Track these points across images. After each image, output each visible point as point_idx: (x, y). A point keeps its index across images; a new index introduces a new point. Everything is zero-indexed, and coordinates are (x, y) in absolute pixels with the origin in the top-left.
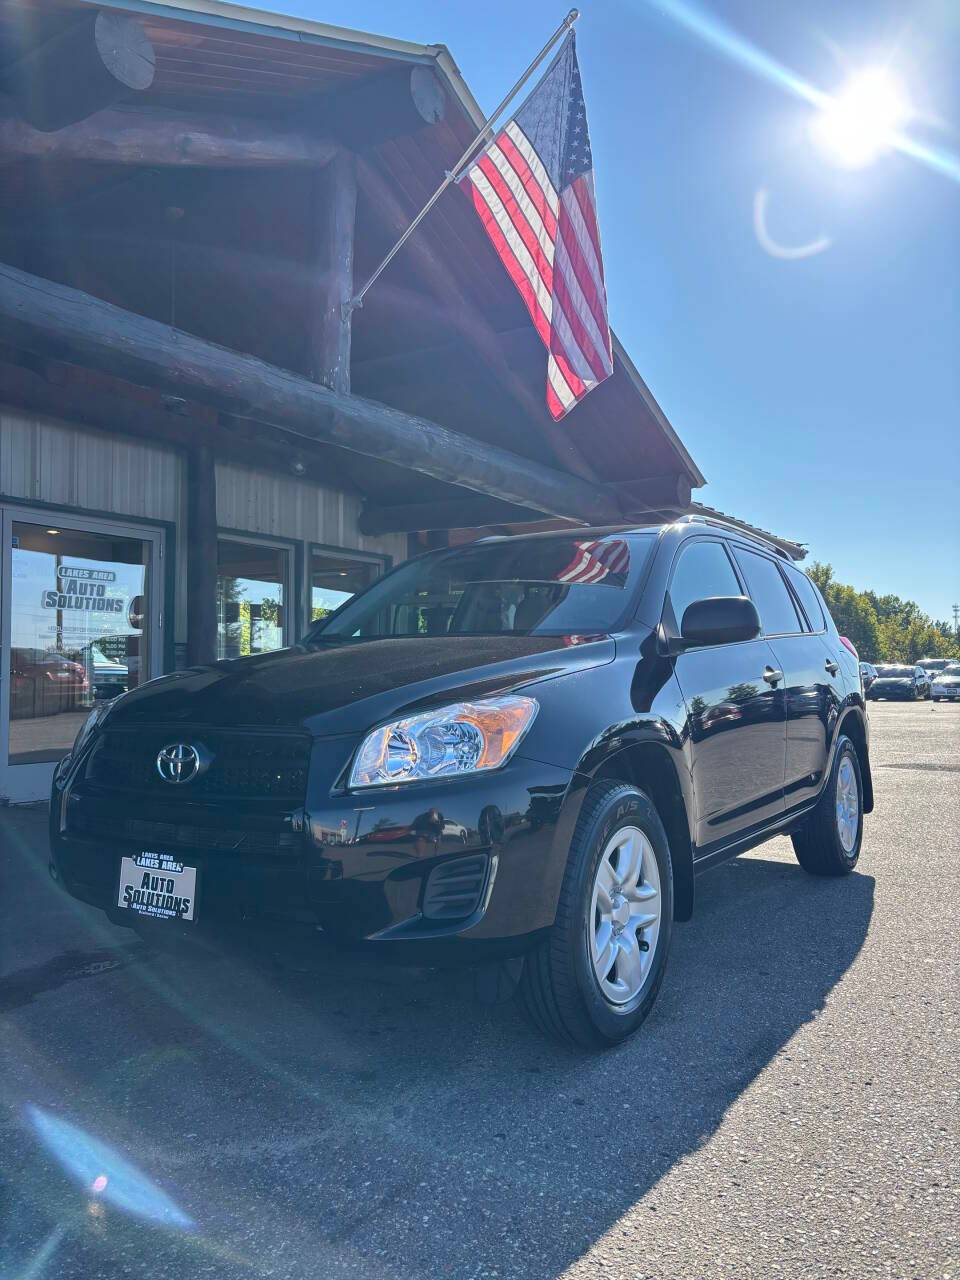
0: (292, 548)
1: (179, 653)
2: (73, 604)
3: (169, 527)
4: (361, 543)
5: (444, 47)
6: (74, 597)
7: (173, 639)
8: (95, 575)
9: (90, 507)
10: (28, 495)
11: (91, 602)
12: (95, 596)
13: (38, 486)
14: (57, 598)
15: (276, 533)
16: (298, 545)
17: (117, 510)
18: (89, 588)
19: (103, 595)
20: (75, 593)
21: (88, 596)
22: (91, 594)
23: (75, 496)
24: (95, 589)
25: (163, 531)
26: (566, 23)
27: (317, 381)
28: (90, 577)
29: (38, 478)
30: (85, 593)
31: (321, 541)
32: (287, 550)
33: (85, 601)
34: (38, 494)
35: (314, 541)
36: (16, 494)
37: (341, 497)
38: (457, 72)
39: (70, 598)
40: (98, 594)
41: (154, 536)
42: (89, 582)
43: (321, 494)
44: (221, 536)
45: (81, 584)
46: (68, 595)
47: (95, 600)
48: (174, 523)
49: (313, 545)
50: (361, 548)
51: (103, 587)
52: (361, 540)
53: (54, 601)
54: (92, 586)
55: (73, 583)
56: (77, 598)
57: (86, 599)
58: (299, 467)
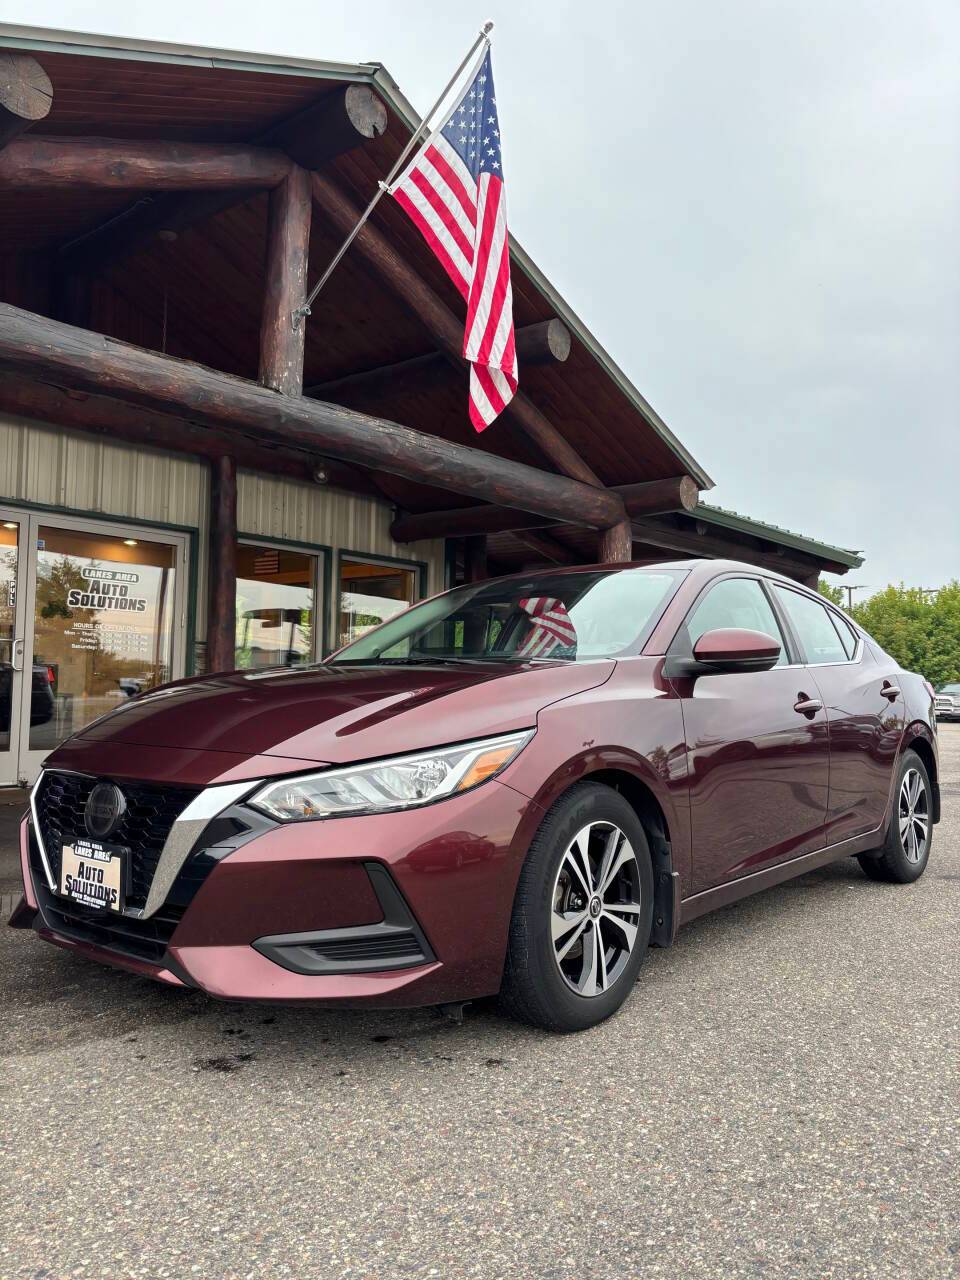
0: (322, 555)
1: (199, 651)
2: (96, 602)
3: (193, 533)
4: (394, 550)
5: (379, 64)
6: (97, 596)
7: (194, 638)
8: (118, 576)
9: (114, 513)
10: (53, 502)
11: (114, 601)
12: (117, 596)
13: (62, 495)
14: (80, 597)
15: (303, 539)
16: (327, 551)
17: (141, 516)
18: (112, 589)
19: (125, 595)
20: (98, 592)
21: (111, 595)
22: (114, 594)
23: (99, 503)
24: (118, 590)
25: (186, 537)
26: (482, 36)
27: (266, 387)
28: (113, 578)
29: (63, 487)
30: (108, 593)
31: (351, 548)
32: (316, 556)
33: (107, 601)
34: (62, 500)
35: (343, 547)
36: (42, 501)
37: (374, 506)
38: (395, 87)
39: (93, 597)
40: (121, 594)
41: (181, 543)
42: (112, 583)
43: (352, 502)
44: (241, 541)
45: (104, 585)
46: (91, 595)
47: (117, 599)
48: (198, 529)
49: (342, 552)
50: (394, 555)
51: (126, 588)
52: (394, 547)
53: (77, 600)
54: (115, 587)
55: (96, 584)
56: (100, 598)
57: (109, 599)
58: (322, 475)
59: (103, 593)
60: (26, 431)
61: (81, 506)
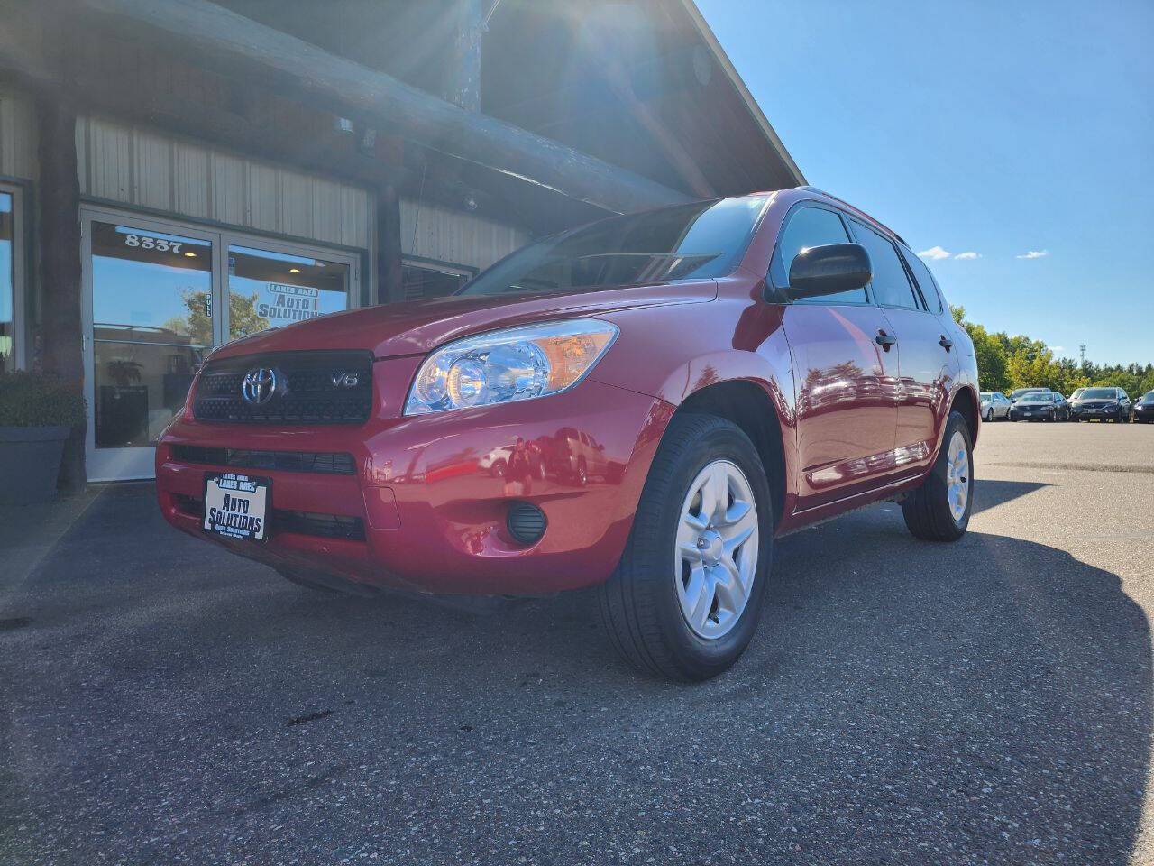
0: (469, 274)
2: (282, 315)
3: (363, 254)
6: (283, 308)
8: (300, 291)
9: (294, 235)
10: (241, 222)
11: (297, 313)
12: (300, 308)
13: (248, 215)
14: (268, 310)
15: (455, 261)
16: (475, 271)
17: (318, 238)
18: (295, 302)
19: (307, 308)
20: (283, 305)
22: (298, 307)
23: (281, 225)
24: (301, 303)
25: (358, 256)
27: (450, 100)
28: (296, 293)
29: (249, 209)
30: (292, 306)
32: (466, 276)
33: (292, 313)
34: (248, 221)
36: (230, 221)
37: (512, 232)
39: (279, 310)
40: (303, 307)
41: (352, 261)
42: (296, 297)
43: (495, 230)
44: (405, 262)
45: (289, 299)
46: (277, 307)
47: (300, 312)
48: (367, 250)
51: (307, 301)
53: (266, 312)
54: (298, 300)
55: (281, 297)
56: (285, 310)
57: (294, 311)
58: (472, 203)
59: (288, 306)
60: (213, 155)
61: (265, 227)
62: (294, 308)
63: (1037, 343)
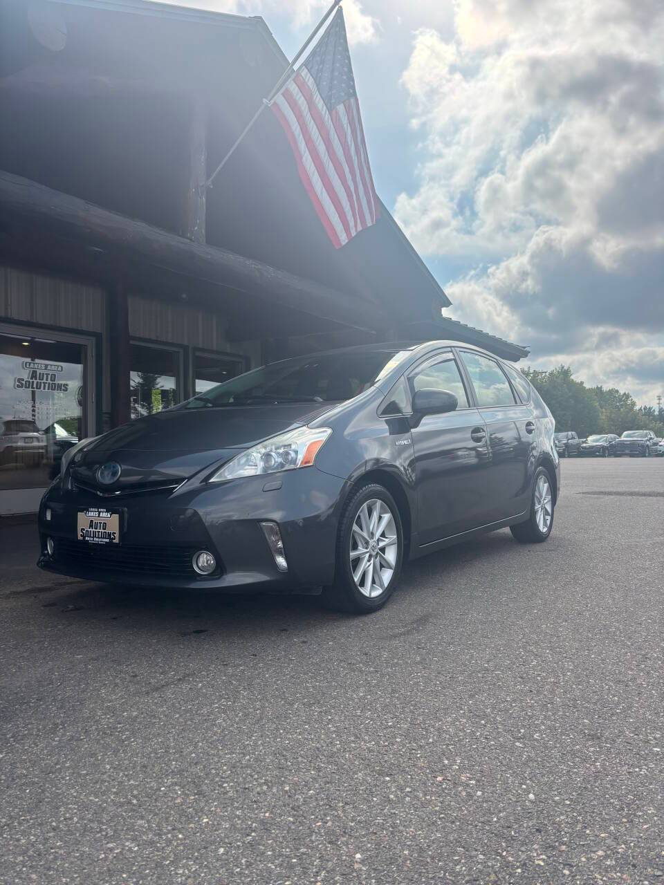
0: (181, 350)
1: (106, 418)
2: (35, 386)
3: (98, 336)
4: (228, 348)
5: (261, 18)
6: (35, 381)
7: (101, 410)
8: (49, 367)
9: (45, 322)
10: (3, 315)
11: (47, 385)
12: (49, 381)
13: (9, 310)
14: (24, 382)
15: (170, 340)
16: (185, 348)
17: (63, 324)
18: (45, 376)
19: (54, 381)
20: (37, 378)
22: (47, 380)
23: (34, 316)
24: (49, 376)
25: (93, 339)
27: (183, 236)
28: (46, 369)
30: (43, 379)
31: (201, 347)
32: (178, 352)
33: (42, 385)
34: (9, 314)
35: (196, 346)
37: (214, 318)
39: (33, 382)
40: (51, 380)
41: (90, 343)
42: (45, 372)
43: (200, 314)
44: (131, 342)
45: (40, 374)
46: (31, 380)
47: (49, 383)
48: (101, 334)
49: (196, 349)
50: (228, 351)
51: (55, 375)
52: (228, 346)
53: (22, 384)
54: (47, 374)
55: (35, 372)
56: (37, 382)
57: (44, 383)
58: (184, 296)
59: (39, 379)
61: (23, 318)
62: (45, 381)
63: (625, 394)
